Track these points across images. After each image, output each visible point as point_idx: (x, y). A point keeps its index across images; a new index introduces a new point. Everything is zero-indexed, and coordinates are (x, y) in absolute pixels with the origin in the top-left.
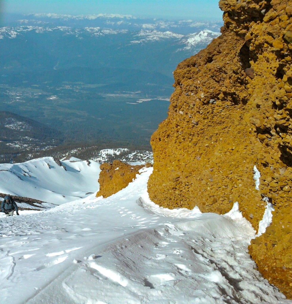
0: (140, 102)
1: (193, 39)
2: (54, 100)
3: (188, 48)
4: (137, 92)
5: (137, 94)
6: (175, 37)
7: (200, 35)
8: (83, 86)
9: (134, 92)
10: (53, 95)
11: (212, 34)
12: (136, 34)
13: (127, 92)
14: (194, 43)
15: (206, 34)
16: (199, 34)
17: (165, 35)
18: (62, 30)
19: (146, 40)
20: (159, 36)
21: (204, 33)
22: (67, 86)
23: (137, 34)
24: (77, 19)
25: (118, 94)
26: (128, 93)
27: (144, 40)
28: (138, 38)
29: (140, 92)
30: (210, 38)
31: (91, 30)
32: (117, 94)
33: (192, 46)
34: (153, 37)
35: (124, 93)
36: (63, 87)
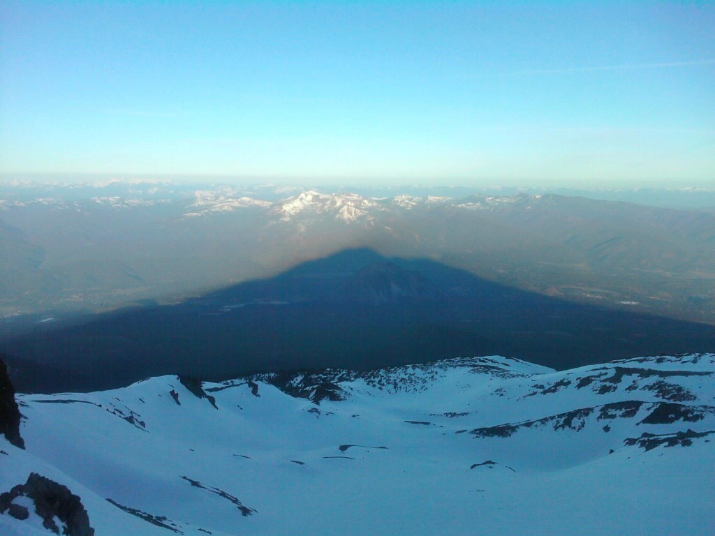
0: (225, 310)
1: (291, 206)
3: (287, 219)
6: (257, 205)
7: (301, 199)
11: (321, 197)
12: (190, 204)
14: (293, 211)
15: (310, 198)
16: (300, 197)
17: (241, 203)
18: (45, 202)
19: (211, 211)
20: (231, 204)
21: (306, 195)
23: (192, 203)
24: (71, 187)
27: (207, 211)
28: (194, 210)
30: (317, 203)
31: (102, 201)
33: (291, 216)
34: (221, 207)
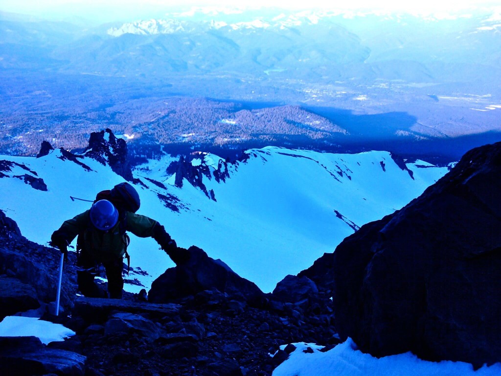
0: (491, 108)
2: (364, 102)
4: (485, 96)
5: (485, 98)
8: (404, 85)
9: (481, 95)
10: (361, 94)
12: (486, 19)
13: (469, 95)
22: (383, 84)
23: (488, 18)
25: (456, 96)
26: (472, 96)
27: (499, 25)
28: (489, 24)
29: (489, 95)
32: (454, 97)
35: (466, 96)
36: (376, 85)
